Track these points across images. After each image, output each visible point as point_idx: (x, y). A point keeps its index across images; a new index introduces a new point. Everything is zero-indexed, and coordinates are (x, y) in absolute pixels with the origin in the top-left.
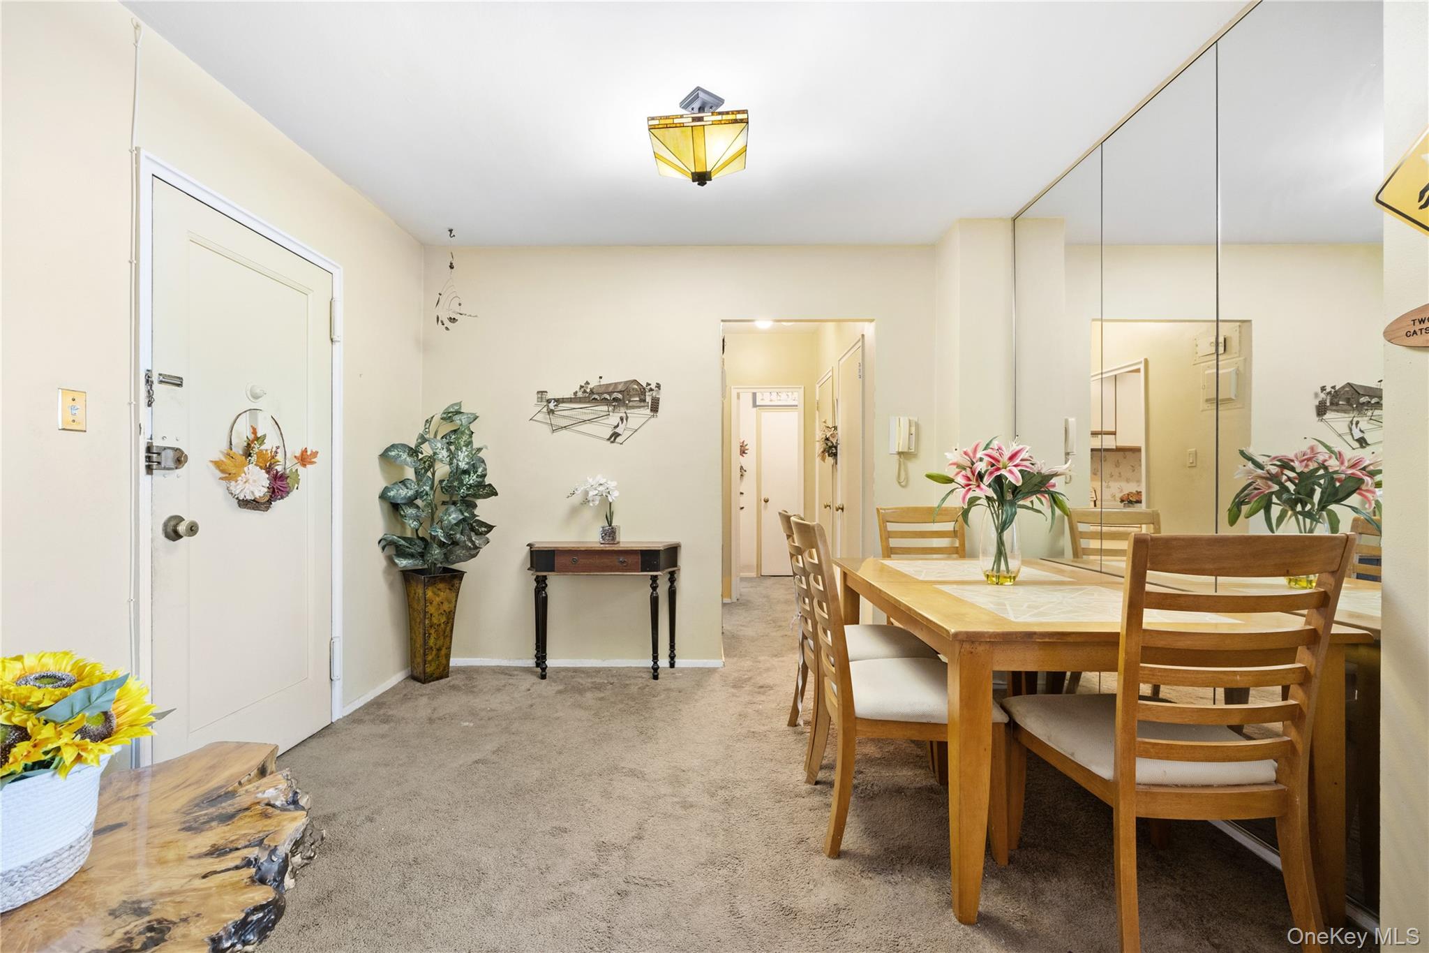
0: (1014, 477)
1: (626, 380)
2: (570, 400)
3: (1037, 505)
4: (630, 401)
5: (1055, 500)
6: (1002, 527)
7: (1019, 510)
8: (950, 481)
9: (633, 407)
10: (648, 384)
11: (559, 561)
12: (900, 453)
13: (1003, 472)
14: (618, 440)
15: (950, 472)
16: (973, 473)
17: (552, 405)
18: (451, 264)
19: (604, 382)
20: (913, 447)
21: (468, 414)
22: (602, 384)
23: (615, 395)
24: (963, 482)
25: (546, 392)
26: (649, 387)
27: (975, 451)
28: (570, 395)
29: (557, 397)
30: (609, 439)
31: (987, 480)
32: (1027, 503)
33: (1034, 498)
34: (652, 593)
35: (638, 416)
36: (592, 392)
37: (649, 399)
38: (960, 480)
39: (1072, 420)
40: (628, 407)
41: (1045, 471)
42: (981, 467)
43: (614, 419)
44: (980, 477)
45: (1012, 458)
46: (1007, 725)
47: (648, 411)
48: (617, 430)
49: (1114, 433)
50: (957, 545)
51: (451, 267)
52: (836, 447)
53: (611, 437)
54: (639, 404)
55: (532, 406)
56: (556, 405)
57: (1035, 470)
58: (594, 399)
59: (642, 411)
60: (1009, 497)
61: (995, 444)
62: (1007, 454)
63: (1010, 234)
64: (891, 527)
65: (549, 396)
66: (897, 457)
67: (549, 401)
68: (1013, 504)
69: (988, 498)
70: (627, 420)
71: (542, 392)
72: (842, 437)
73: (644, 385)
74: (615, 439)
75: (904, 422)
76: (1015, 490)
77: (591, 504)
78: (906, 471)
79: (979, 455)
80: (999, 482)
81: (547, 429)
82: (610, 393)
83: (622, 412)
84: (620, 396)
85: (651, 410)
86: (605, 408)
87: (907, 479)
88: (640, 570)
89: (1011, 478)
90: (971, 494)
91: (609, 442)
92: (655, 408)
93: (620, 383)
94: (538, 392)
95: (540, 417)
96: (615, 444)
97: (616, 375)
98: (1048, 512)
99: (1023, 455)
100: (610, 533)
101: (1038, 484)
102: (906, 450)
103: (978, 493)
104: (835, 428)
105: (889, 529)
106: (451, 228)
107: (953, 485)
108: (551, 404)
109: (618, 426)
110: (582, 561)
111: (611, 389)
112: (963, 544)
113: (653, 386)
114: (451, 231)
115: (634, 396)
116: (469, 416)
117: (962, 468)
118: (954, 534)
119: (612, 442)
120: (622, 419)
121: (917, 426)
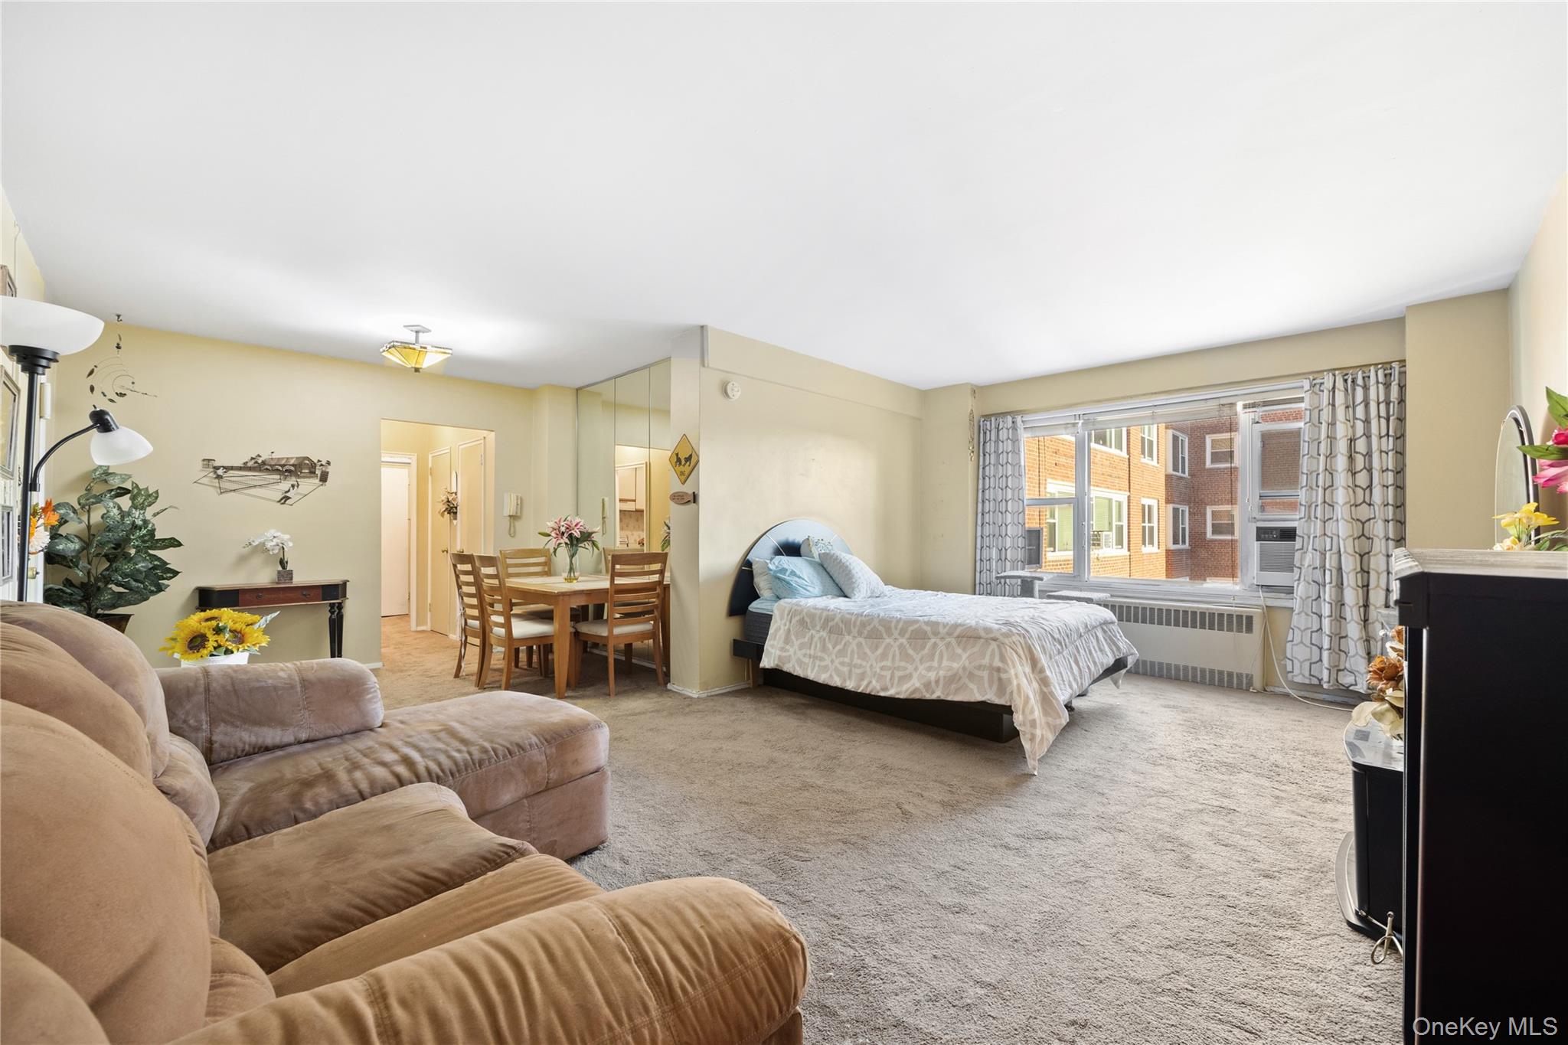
0: (577, 534)
1: (298, 456)
2: (240, 469)
3: (587, 546)
4: (301, 473)
5: (594, 544)
6: (572, 556)
7: (580, 549)
8: (550, 535)
9: (304, 477)
10: (319, 461)
11: (241, 597)
12: (510, 516)
13: (573, 532)
14: (287, 502)
15: (548, 531)
16: (559, 532)
17: (220, 472)
18: (118, 344)
19: (274, 456)
20: (519, 512)
21: (121, 475)
22: (274, 457)
23: (287, 467)
24: (555, 536)
25: (214, 460)
26: (320, 463)
27: (560, 521)
28: (240, 464)
29: (224, 465)
30: (279, 501)
31: (566, 535)
32: (582, 545)
33: (585, 543)
34: (331, 616)
35: (308, 484)
36: (264, 463)
37: (318, 472)
38: (553, 534)
39: (606, 499)
40: (298, 477)
41: (590, 531)
42: (563, 529)
43: (285, 485)
44: (563, 534)
45: (576, 525)
46: (575, 633)
47: (317, 481)
48: (288, 495)
49: (635, 501)
50: (546, 570)
51: (118, 347)
52: (456, 508)
53: (282, 499)
54: (309, 475)
55: (197, 470)
56: (225, 472)
57: (585, 531)
58: (267, 469)
59: (311, 481)
60: (575, 542)
61: (569, 518)
62: (574, 524)
63: (575, 398)
64: (509, 561)
65: (216, 464)
66: (509, 518)
67: (217, 468)
68: (577, 546)
69: (566, 543)
70: (298, 487)
71: (209, 460)
72: (460, 500)
73: (316, 461)
74: (285, 501)
75: (513, 497)
76: (577, 539)
77: (271, 553)
78: (514, 527)
79: (562, 524)
80: (571, 536)
81: (213, 492)
82: (283, 466)
83: (293, 480)
84: (292, 468)
85: (321, 480)
86: (278, 477)
87: (515, 532)
88: (321, 599)
89: (575, 534)
90: (559, 541)
91: (279, 504)
92: (324, 478)
93: (292, 458)
94: (204, 460)
95: (205, 480)
96: (284, 505)
97: (288, 451)
98: (591, 550)
99: (581, 524)
100: (285, 573)
101: (587, 537)
102: (514, 514)
103: (562, 541)
104: (456, 494)
105: (508, 562)
106: (119, 313)
107: (550, 538)
108: (217, 471)
109: (289, 491)
110: (268, 596)
111: (283, 462)
112: (550, 569)
113: (324, 463)
114: (119, 316)
115: (305, 469)
116: (123, 476)
117: (554, 529)
118: (544, 564)
119: (282, 504)
120: (293, 486)
121: (521, 499)
